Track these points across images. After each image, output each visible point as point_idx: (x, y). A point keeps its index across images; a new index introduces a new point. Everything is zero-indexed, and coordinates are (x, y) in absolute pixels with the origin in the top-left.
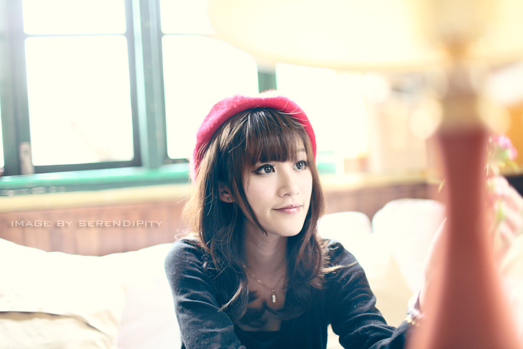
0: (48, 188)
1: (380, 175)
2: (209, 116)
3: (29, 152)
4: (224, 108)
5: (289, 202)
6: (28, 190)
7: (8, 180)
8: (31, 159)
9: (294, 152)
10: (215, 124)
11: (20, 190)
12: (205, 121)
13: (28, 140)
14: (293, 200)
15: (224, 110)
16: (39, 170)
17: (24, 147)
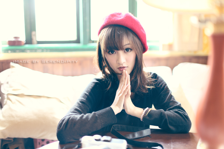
0: (43, 50)
1: (177, 52)
3: (35, 35)
6: (35, 50)
7: (27, 46)
8: (36, 38)
11: (32, 50)
13: (35, 30)
16: (39, 43)
17: (33, 33)
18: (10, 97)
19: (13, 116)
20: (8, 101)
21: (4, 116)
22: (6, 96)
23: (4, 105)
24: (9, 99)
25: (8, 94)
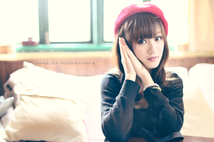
2: (119, 16)
4: (125, 13)
5: (153, 55)
9: (155, 34)
10: (122, 20)
12: (118, 18)
14: (154, 54)
15: (126, 14)
17: (46, 34)
18: (23, 97)
19: (25, 118)
20: (21, 102)
21: (16, 118)
22: (19, 97)
23: (17, 105)
24: (21, 99)
25: (21, 95)
